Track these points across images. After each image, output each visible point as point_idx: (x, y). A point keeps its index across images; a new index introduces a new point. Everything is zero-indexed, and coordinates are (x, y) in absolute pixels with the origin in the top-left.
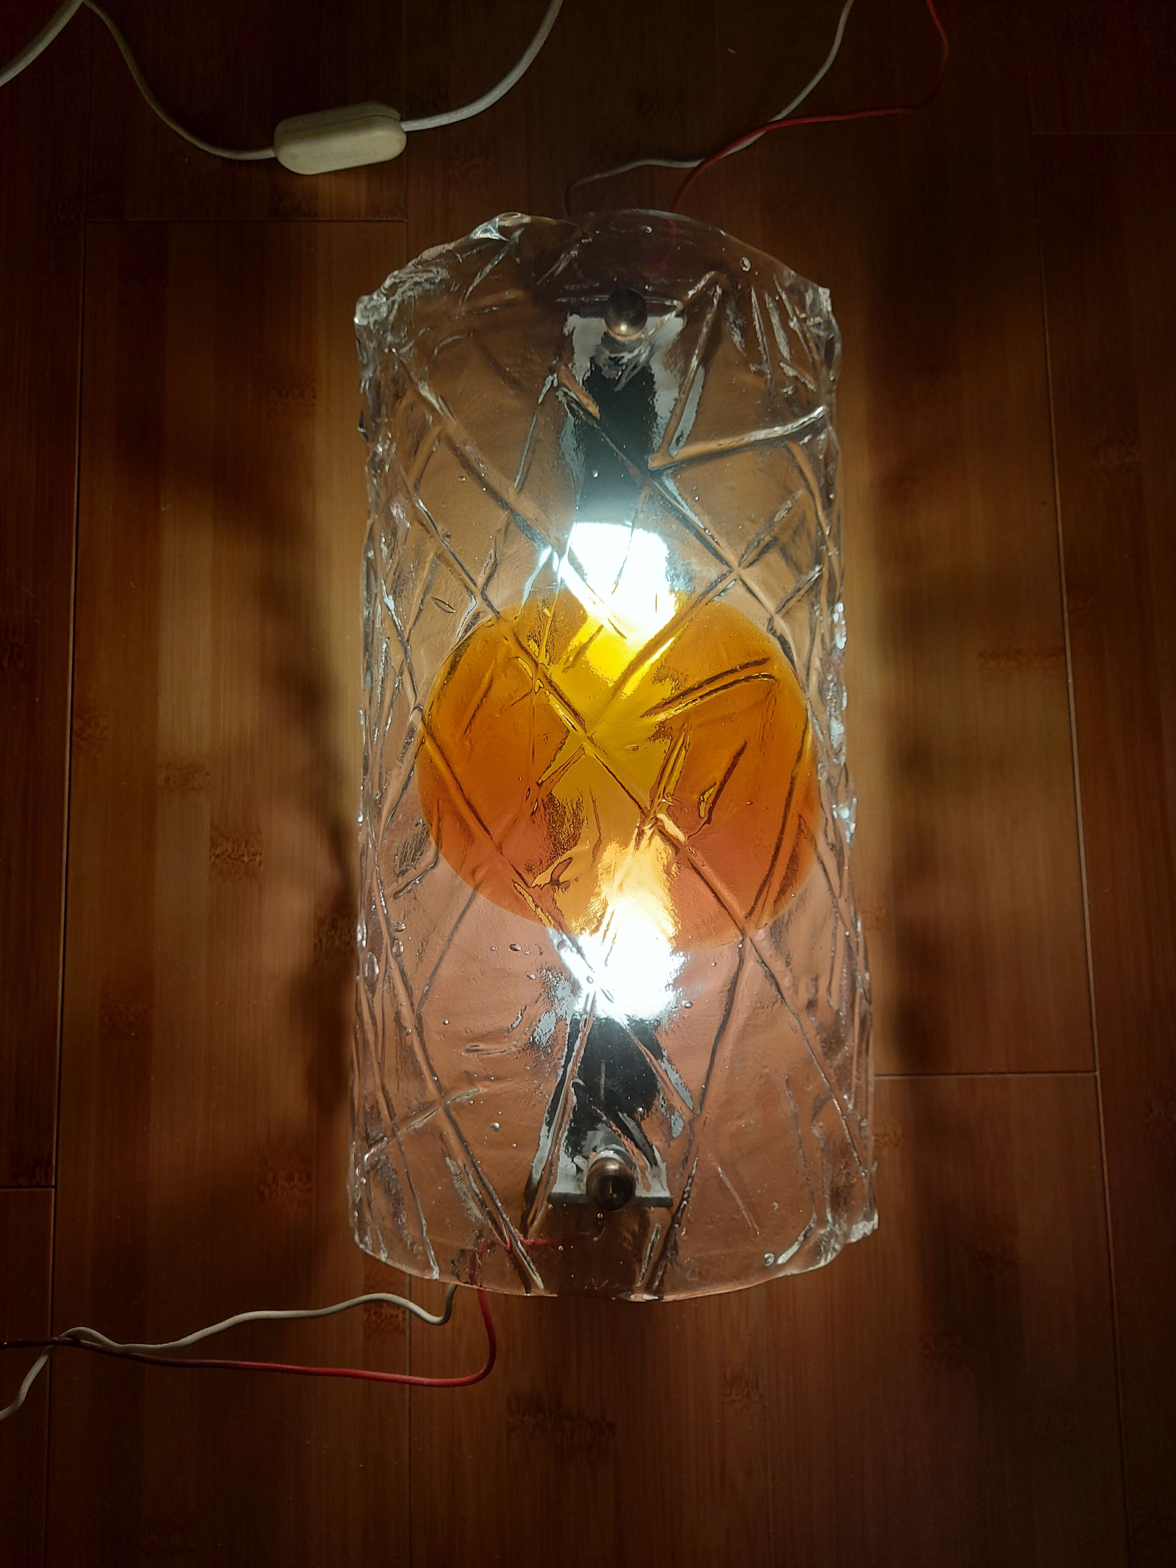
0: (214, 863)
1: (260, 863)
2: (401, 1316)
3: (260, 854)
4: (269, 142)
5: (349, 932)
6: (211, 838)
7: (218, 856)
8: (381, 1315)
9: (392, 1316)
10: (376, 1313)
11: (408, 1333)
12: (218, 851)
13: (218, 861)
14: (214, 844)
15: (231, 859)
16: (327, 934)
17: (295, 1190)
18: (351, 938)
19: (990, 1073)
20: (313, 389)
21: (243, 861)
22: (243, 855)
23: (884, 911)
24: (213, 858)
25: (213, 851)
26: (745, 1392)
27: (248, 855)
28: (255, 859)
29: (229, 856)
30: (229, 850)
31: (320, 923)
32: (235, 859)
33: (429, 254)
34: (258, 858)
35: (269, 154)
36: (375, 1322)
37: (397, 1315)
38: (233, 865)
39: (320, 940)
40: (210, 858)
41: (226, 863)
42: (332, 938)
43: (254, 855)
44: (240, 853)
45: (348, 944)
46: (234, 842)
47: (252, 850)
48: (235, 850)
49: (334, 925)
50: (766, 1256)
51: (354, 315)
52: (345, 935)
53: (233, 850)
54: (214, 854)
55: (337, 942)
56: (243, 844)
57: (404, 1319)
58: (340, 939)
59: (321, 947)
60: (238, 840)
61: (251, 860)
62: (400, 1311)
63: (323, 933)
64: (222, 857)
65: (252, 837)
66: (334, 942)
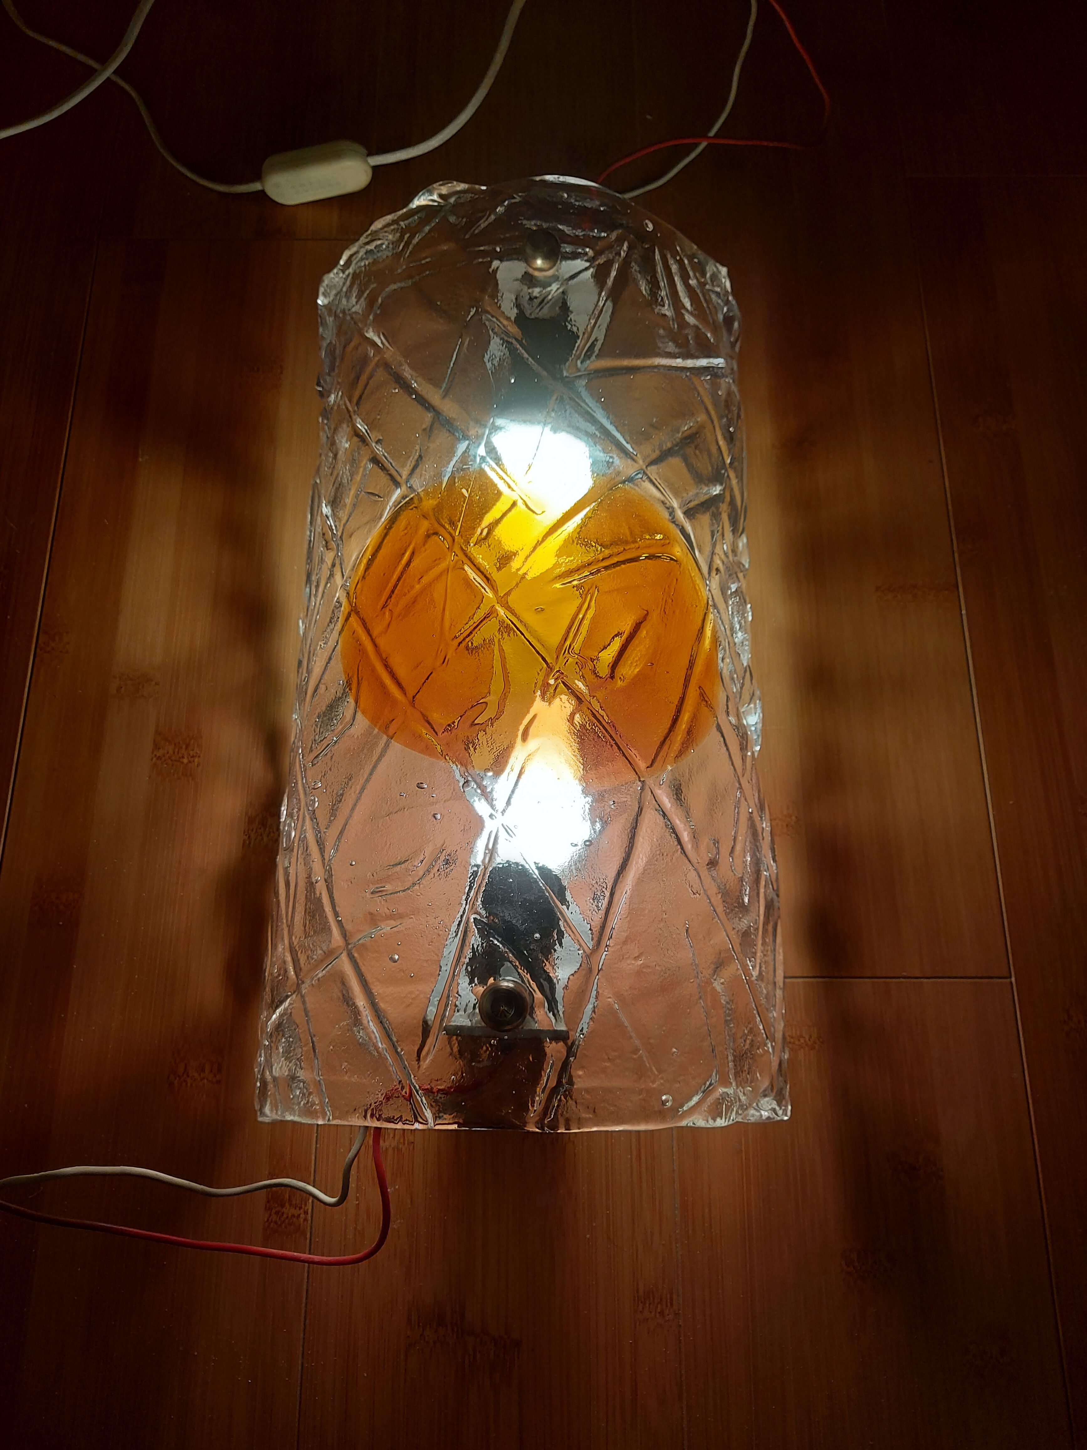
0: (155, 764)
1: (198, 765)
2: (302, 1216)
3: (199, 757)
4: (258, 176)
6: (154, 741)
7: (159, 758)
8: (283, 1213)
9: (293, 1216)
10: (277, 1213)
11: (308, 1236)
12: (159, 753)
13: (159, 762)
14: (156, 747)
15: (172, 760)
16: (256, 832)
17: (205, 1081)
19: (904, 978)
20: (281, 366)
21: (182, 763)
22: (183, 757)
23: (794, 818)
24: (154, 759)
25: (155, 753)
26: (659, 1310)
27: (188, 758)
28: (194, 761)
29: (170, 758)
30: (171, 752)
31: (251, 820)
32: (176, 761)
33: (378, 225)
34: (196, 760)
35: (257, 186)
36: (276, 1223)
37: (299, 1216)
38: (173, 765)
39: (249, 838)
40: (152, 759)
41: (166, 764)
42: (261, 835)
43: (193, 757)
44: (180, 755)
46: (175, 744)
47: (191, 753)
48: (176, 753)
49: (263, 824)
50: (664, 1098)
51: (317, 297)
52: (274, 832)
53: (174, 752)
54: (156, 755)
55: (265, 839)
56: (184, 747)
57: (305, 1220)
58: (268, 836)
59: (250, 843)
60: (179, 743)
61: (190, 762)
62: (302, 1211)
63: (252, 830)
64: (163, 759)
65: (192, 741)
66: (262, 839)
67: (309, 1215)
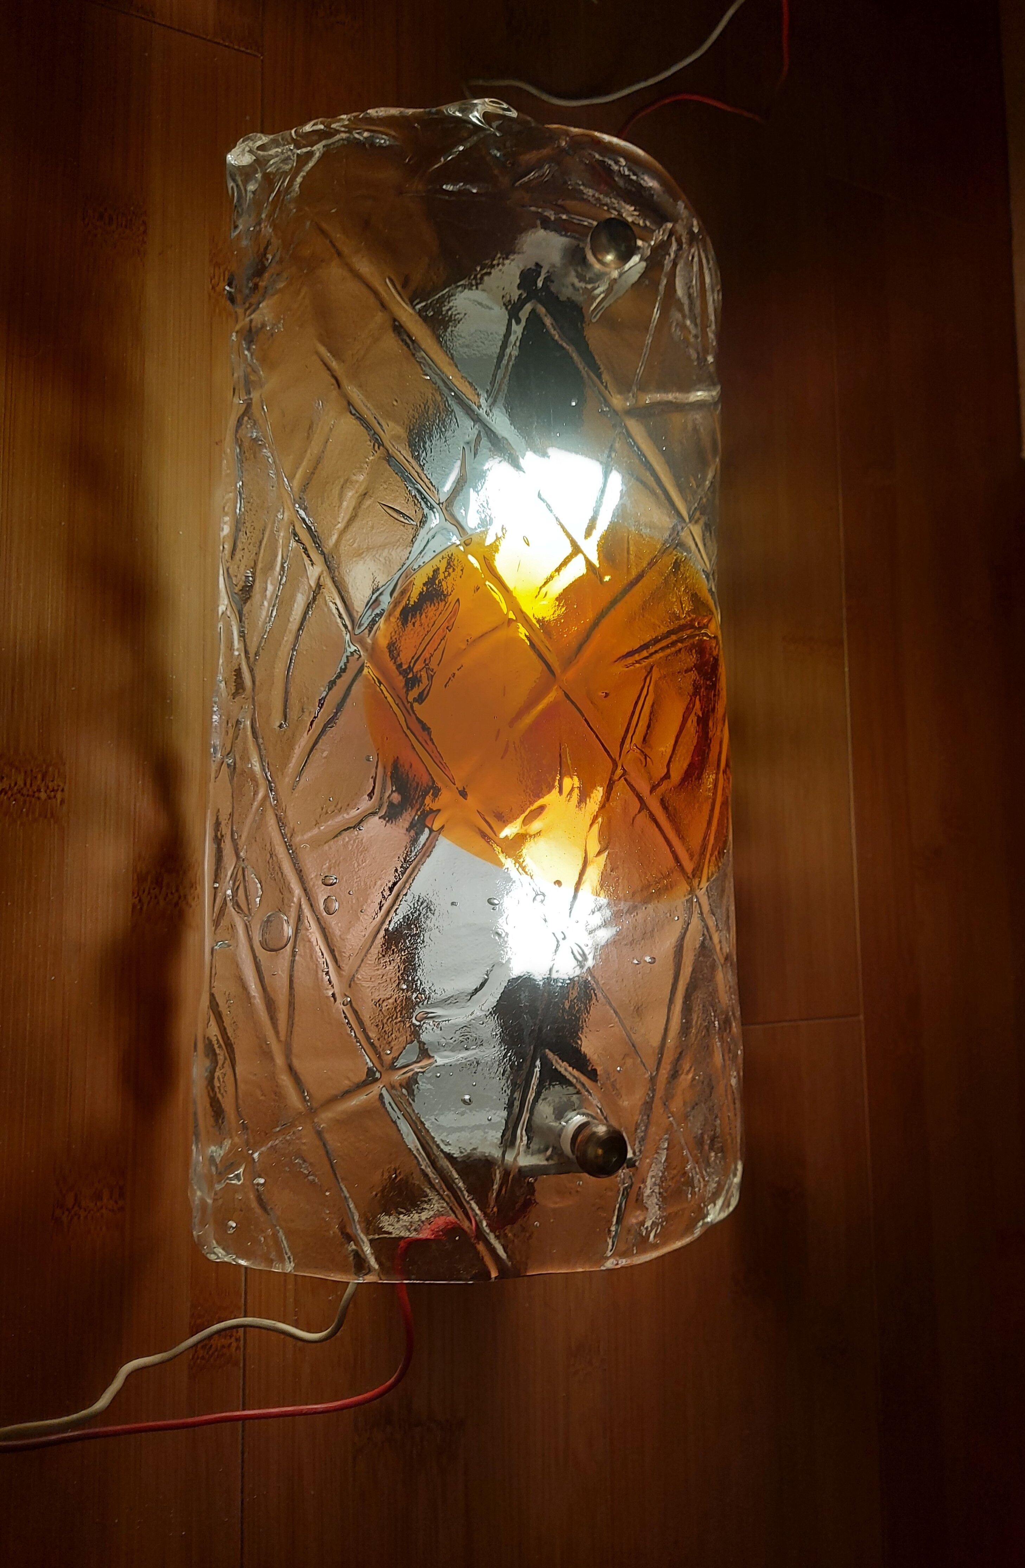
1: (62, 802)
2: (234, 1345)
3: (63, 790)
5: (177, 890)
7: (3, 791)
8: (211, 1346)
9: (223, 1347)
11: (241, 1365)
12: (4, 784)
13: (3, 797)
15: (22, 795)
16: (149, 893)
17: (104, 1211)
18: (180, 897)
20: (144, 223)
21: (39, 798)
22: (39, 791)
27: (46, 792)
28: (55, 797)
29: (19, 791)
30: (21, 783)
31: (141, 879)
32: (28, 795)
34: (59, 795)
36: (203, 1358)
37: (230, 1345)
38: (25, 802)
39: (140, 901)
41: (15, 800)
42: (156, 897)
43: (53, 790)
44: (35, 788)
45: (176, 904)
46: (26, 772)
47: (50, 784)
48: (28, 784)
49: (158, 882)
52: (172, 893)
53: (25, 784)
55: (162, 903)
56: (39, 776)
57: (238, 1348)
58: (165, 899)
59: (141, 909)
60: (32, 771)
61: (50, 798)
62: (233, 1339)
63: (144, 892)
64: (10, 793)
65: (51, 769)
66: (158, 903)
67: (242, 1342)
